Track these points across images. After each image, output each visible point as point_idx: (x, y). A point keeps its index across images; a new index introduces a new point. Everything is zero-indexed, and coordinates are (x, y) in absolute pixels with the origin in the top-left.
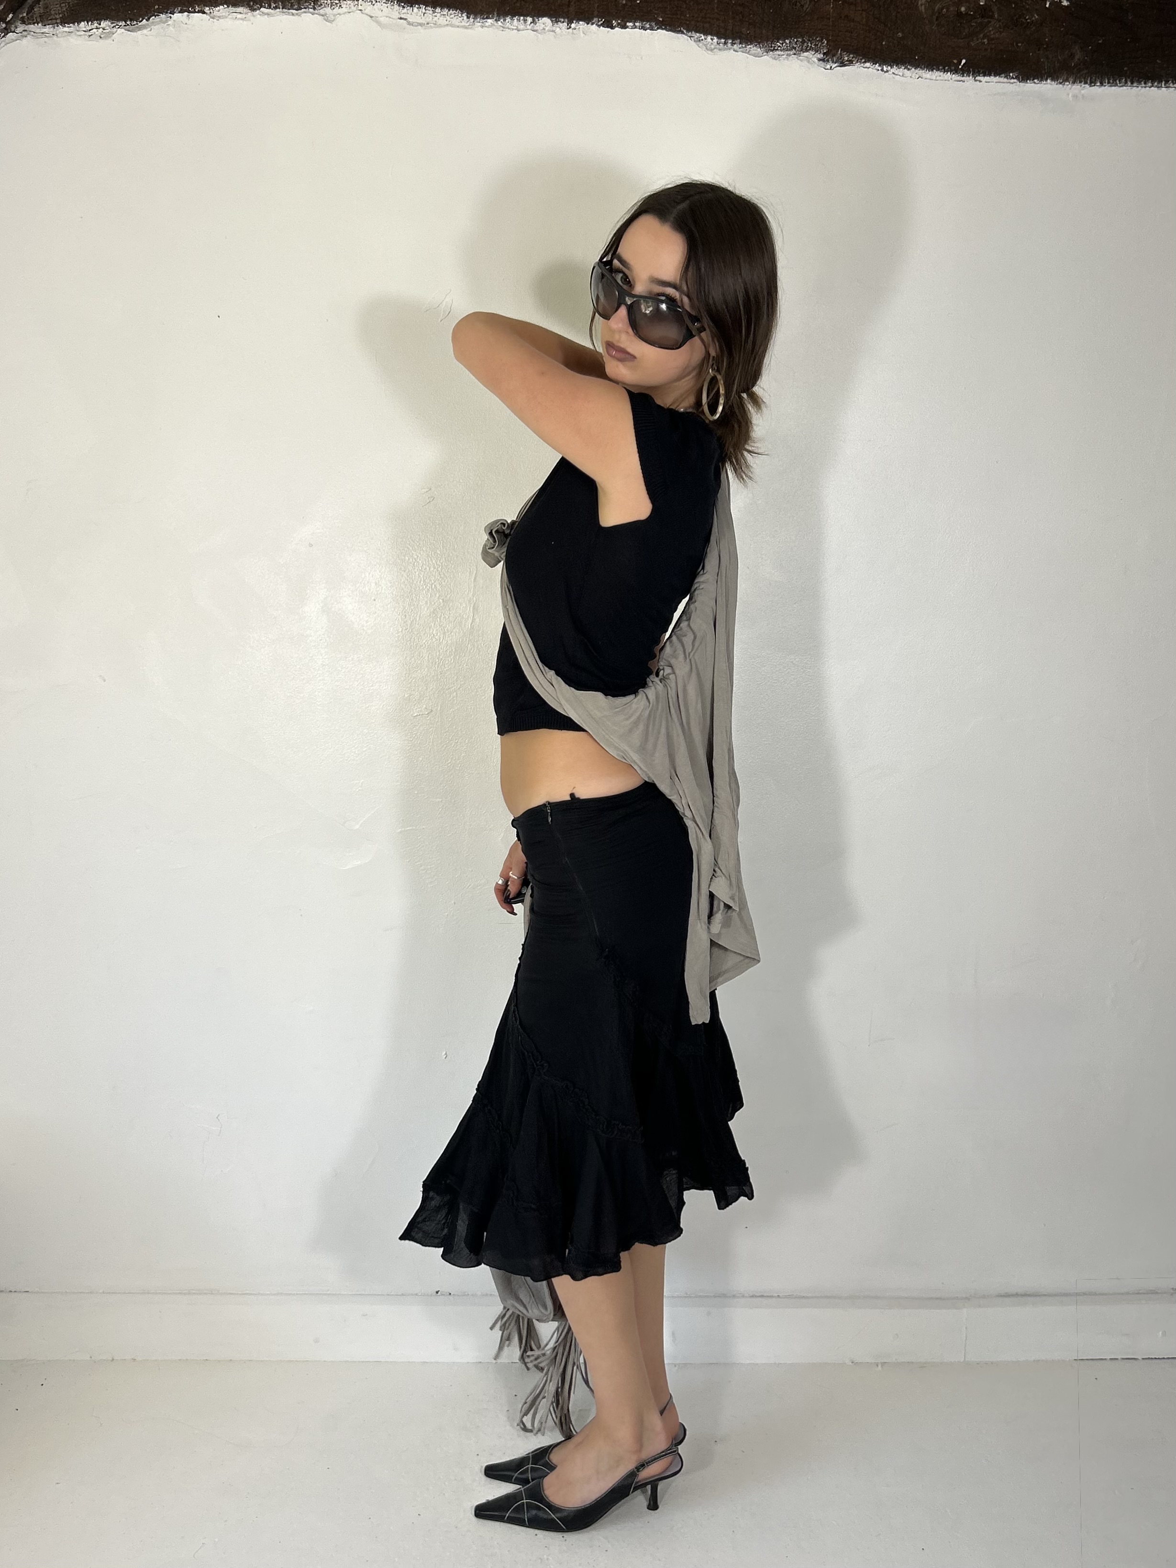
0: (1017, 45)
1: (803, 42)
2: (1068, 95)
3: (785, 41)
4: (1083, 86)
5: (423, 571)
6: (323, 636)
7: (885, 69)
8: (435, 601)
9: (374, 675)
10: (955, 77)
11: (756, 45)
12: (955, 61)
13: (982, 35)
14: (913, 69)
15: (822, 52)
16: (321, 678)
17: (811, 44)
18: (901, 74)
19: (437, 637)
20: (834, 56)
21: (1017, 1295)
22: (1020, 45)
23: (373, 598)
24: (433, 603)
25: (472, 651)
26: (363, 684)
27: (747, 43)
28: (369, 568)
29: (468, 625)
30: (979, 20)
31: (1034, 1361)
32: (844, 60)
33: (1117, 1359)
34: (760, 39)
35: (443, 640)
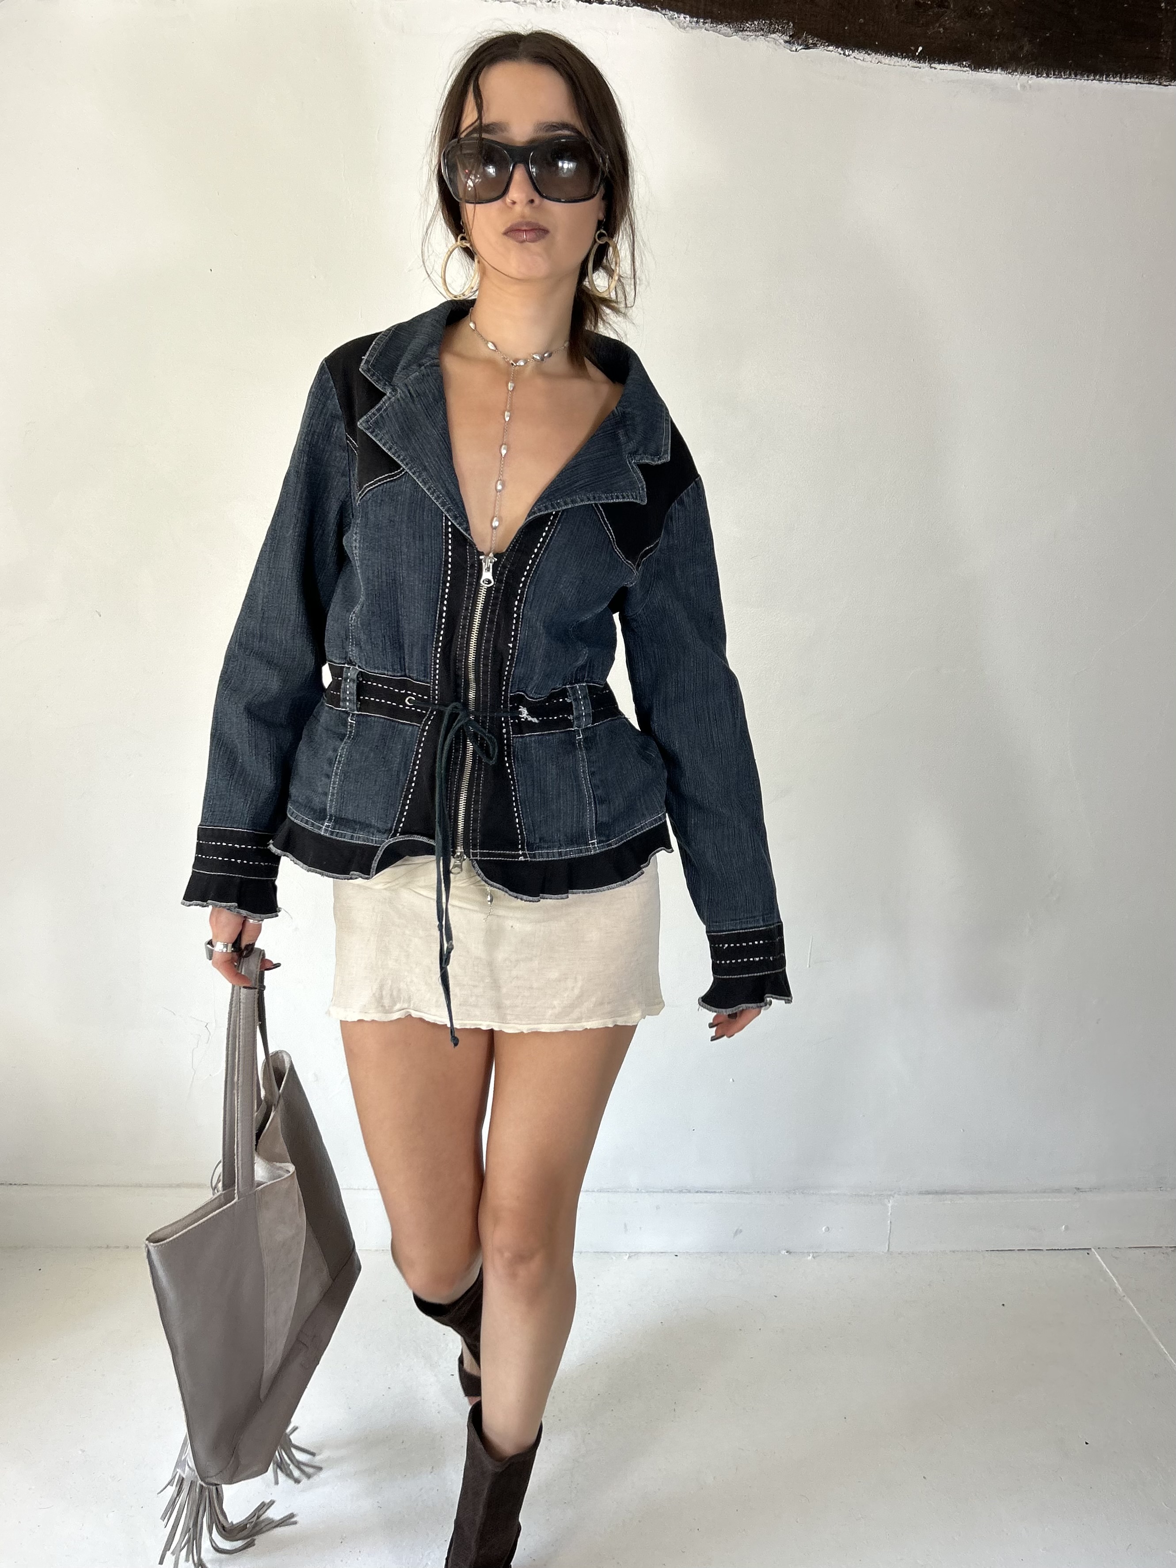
0: (970, 35)
1: (771, 24)
2: (1017, 84)
3: (753, 22)
4: (1030, 76)
7: (847, 53)
10: (913, 63)
11: (726, 25)
12: (912, 48)
13: (938, 25)
14: (873, 54)
15: (788, 35)
17: (778, 26)
18: (862, 59)
20: (799, 38)
21: (936, 1193)
22: (973, 35)
27: (717, 24)
30: (936, 10)
31: (951, 1251)
32: (808, 42)
33: (1024, 1250)
34: (731, 19)
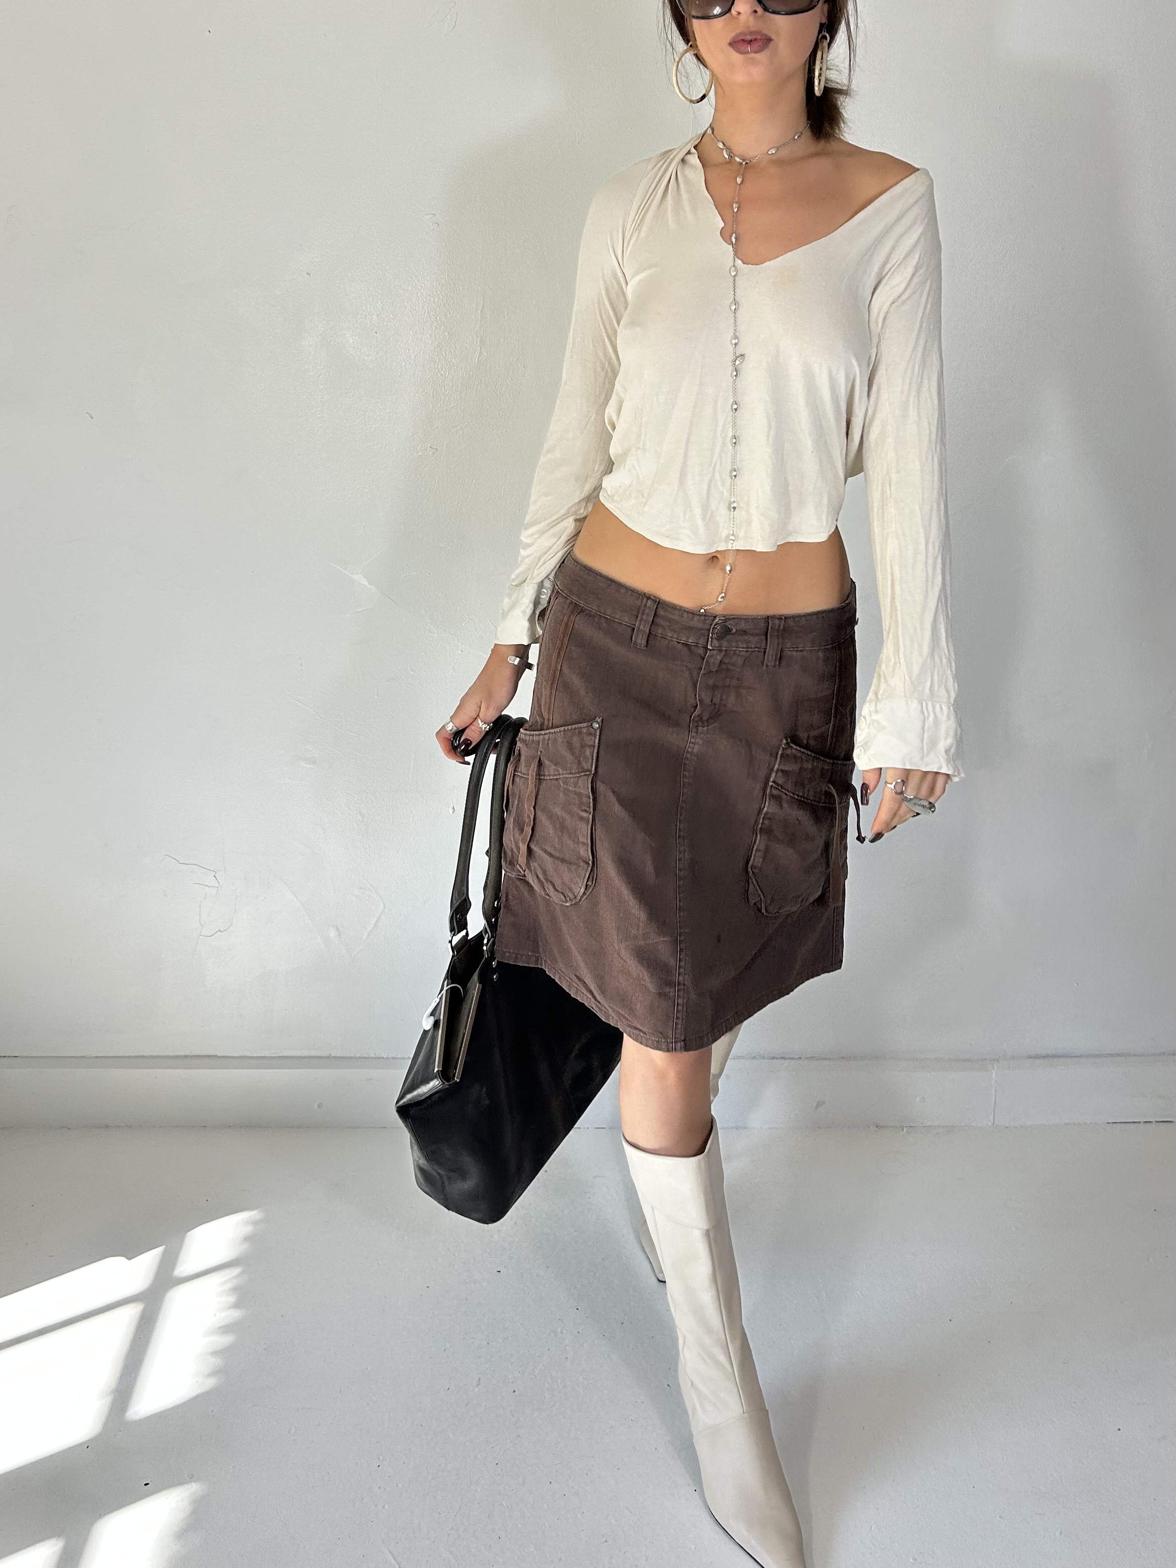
5: (426, 302)
6: (322, 371)
8: (440, 334)
9: (377, 412)
16: (319, 415)
19: (442, 372)
21: (1047, 1056)
23: (374, 331)
24: (438, 336)
25: (479, 387)
26: (365, 421)
28: (371, 299)
29: (475, 360)
31: (1066, 1124)
33: (1151, 1122)
35: (448, 376)
